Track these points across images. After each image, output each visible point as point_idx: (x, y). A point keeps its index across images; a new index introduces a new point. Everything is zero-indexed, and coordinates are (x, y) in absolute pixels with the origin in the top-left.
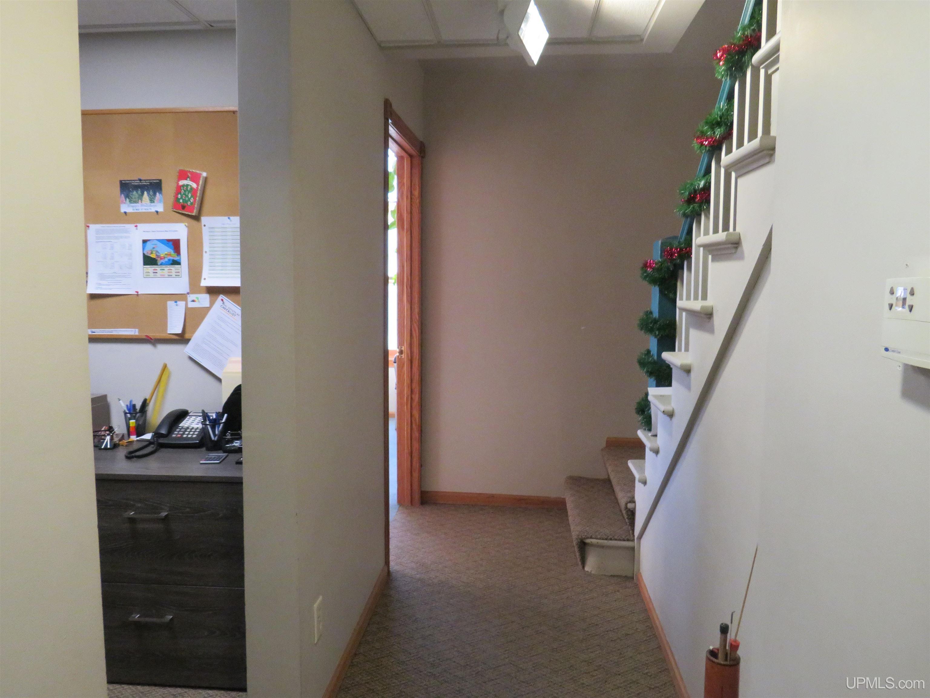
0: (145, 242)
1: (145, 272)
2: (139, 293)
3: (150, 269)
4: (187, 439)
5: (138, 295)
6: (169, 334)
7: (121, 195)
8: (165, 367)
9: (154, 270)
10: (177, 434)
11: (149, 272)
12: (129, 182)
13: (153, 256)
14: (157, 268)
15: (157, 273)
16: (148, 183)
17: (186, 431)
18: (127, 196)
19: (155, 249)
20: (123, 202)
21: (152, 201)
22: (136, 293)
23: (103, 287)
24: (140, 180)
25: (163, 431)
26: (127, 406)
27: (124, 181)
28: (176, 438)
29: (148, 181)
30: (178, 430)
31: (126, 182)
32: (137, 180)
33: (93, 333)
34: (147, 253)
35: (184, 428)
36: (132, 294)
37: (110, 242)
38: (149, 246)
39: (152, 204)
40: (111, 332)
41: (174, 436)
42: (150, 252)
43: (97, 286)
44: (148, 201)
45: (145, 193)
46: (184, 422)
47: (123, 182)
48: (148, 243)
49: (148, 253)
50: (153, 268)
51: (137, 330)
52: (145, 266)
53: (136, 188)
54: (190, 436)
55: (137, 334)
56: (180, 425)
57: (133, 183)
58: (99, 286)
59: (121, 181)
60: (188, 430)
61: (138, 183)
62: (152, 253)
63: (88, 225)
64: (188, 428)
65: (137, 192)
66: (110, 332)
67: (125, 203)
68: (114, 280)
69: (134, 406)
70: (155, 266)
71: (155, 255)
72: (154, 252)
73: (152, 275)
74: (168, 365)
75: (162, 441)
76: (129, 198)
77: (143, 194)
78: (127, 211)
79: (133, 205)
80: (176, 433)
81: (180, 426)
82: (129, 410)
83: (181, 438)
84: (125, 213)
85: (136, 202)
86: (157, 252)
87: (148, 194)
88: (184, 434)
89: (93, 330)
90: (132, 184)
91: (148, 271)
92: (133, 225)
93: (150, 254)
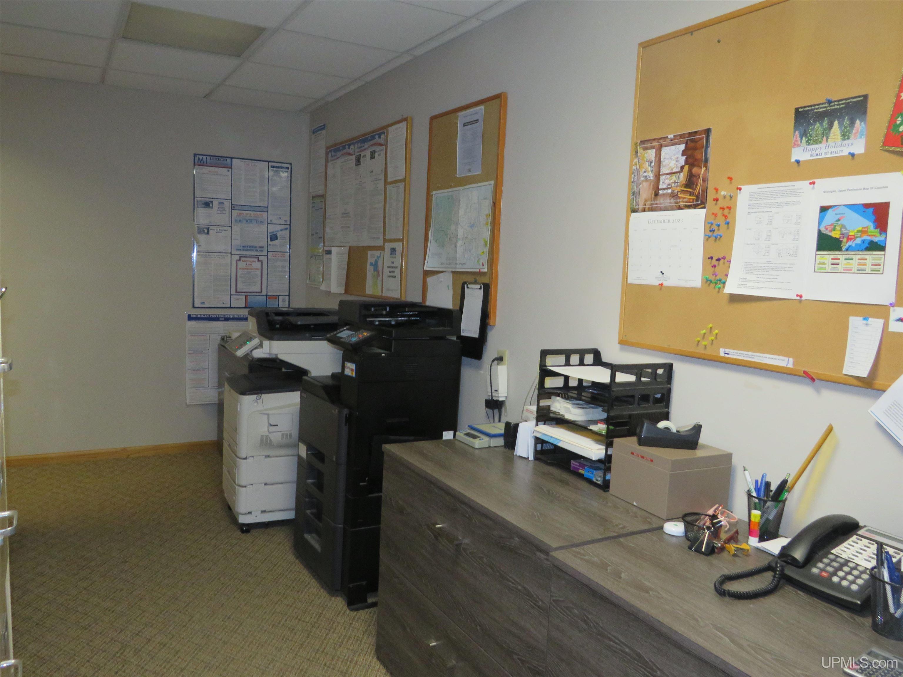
0: (824, 209)
1: (817, 262)
2: (803, 298)
3: (827, 257)
4: (838, 587)
5: (800, 301)
6: (845, 375)
7: (795, 132)
8: (830, 430)
9: (832, 259)
10: (822, 570)
11: (824, 263)
12: (809, 108)
13: (835, 234)
14: (839, 257)
15: (838, 264)
16: (843, 106)
17: (840, 569)
18: (804, 134)
19: (839, 222)
20: (796, 145)
21: (845, 136)
22: (798, 298)
23: (749, 284)
24: (829, 102)
25: (799, 554)
26: (757, 481)
27: (801, 108)
28: (817, 579)
29: (844, 102)
30: (825, 560)
31: (805, 109)
32: (823, 104)
33: (726, 355)
34: (825, 230)
35: (839, 559)
36: (792, 299)
37: (768, 212)
38: (830, 217)
39: (846, 142)
40: (752, 358)
41: (815, 570)
42: (830, 228)
43: (741, 283)
44: (839, 137)
45: (836, 123)
46: (842, 547)
47: (800, 110)
48: (830, 210)
49: (827, 229)
50: (832, 257)
51: (791, 360)
52: (819, 253)
53: (820, 116)
54: (845, 583)
55: (790, 366)
56: (833, 551)
57: (817, 109)
58: (743, 283)
59: (797, 110)
60: (846, 569)
61: (824, 107)
62: (834, 229)
63: (739, 187)
64: (847, 562)
65: (821, 124)
66: (749, 357)
67: (798, 146)
68: (766, 273)
69: (768, 484)
70: (837, 253)
71: (839, 233)
72: (838, 228)
73: (828, 267)
74: (834, 428)
75: (790, 572)
76: (806, 137)
77: (831, 126)
78: (801, 159)
79: (811, 147)
80: (820, 565)
81: (832, 554)
82: (758, 490)
83: (828, 582)
84: (798, 162)
85: (817, 142)
86: (843, 226)
87: (841, 124)
88: (835, 574)
89: (727, 351)
90: (815, 111)
91: (823, 261)
92: (806, 181)
93: (831, 231)
